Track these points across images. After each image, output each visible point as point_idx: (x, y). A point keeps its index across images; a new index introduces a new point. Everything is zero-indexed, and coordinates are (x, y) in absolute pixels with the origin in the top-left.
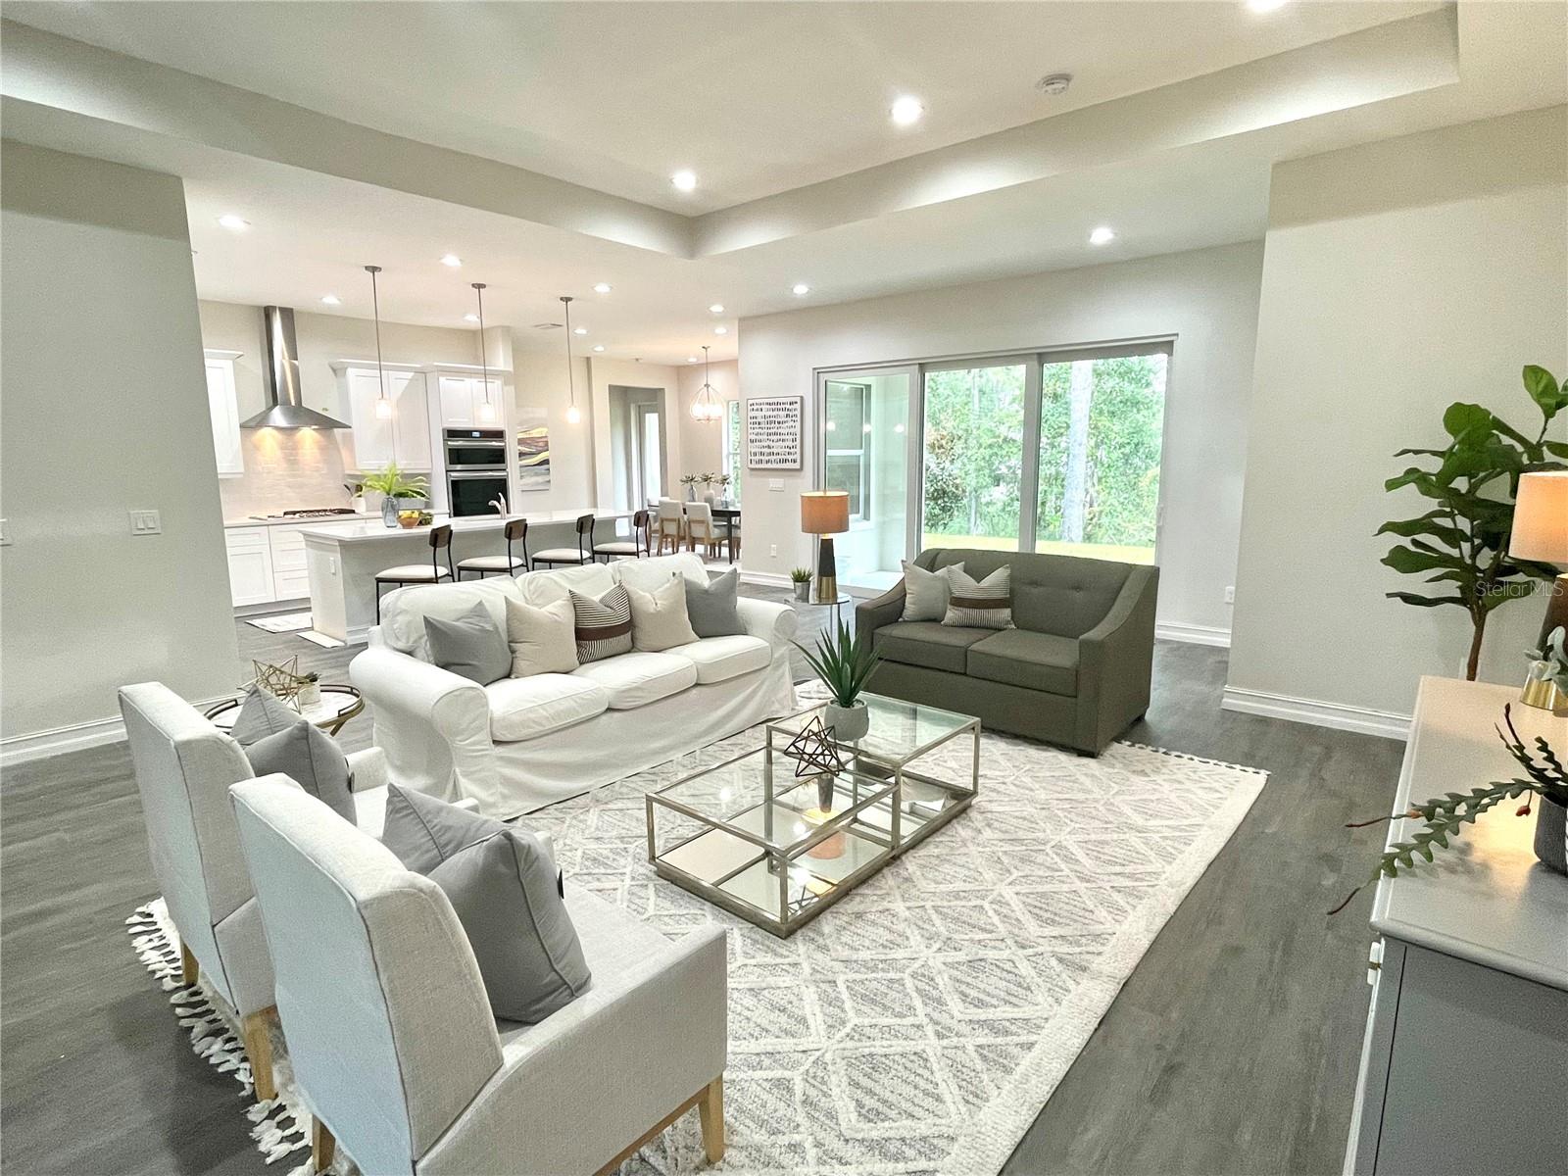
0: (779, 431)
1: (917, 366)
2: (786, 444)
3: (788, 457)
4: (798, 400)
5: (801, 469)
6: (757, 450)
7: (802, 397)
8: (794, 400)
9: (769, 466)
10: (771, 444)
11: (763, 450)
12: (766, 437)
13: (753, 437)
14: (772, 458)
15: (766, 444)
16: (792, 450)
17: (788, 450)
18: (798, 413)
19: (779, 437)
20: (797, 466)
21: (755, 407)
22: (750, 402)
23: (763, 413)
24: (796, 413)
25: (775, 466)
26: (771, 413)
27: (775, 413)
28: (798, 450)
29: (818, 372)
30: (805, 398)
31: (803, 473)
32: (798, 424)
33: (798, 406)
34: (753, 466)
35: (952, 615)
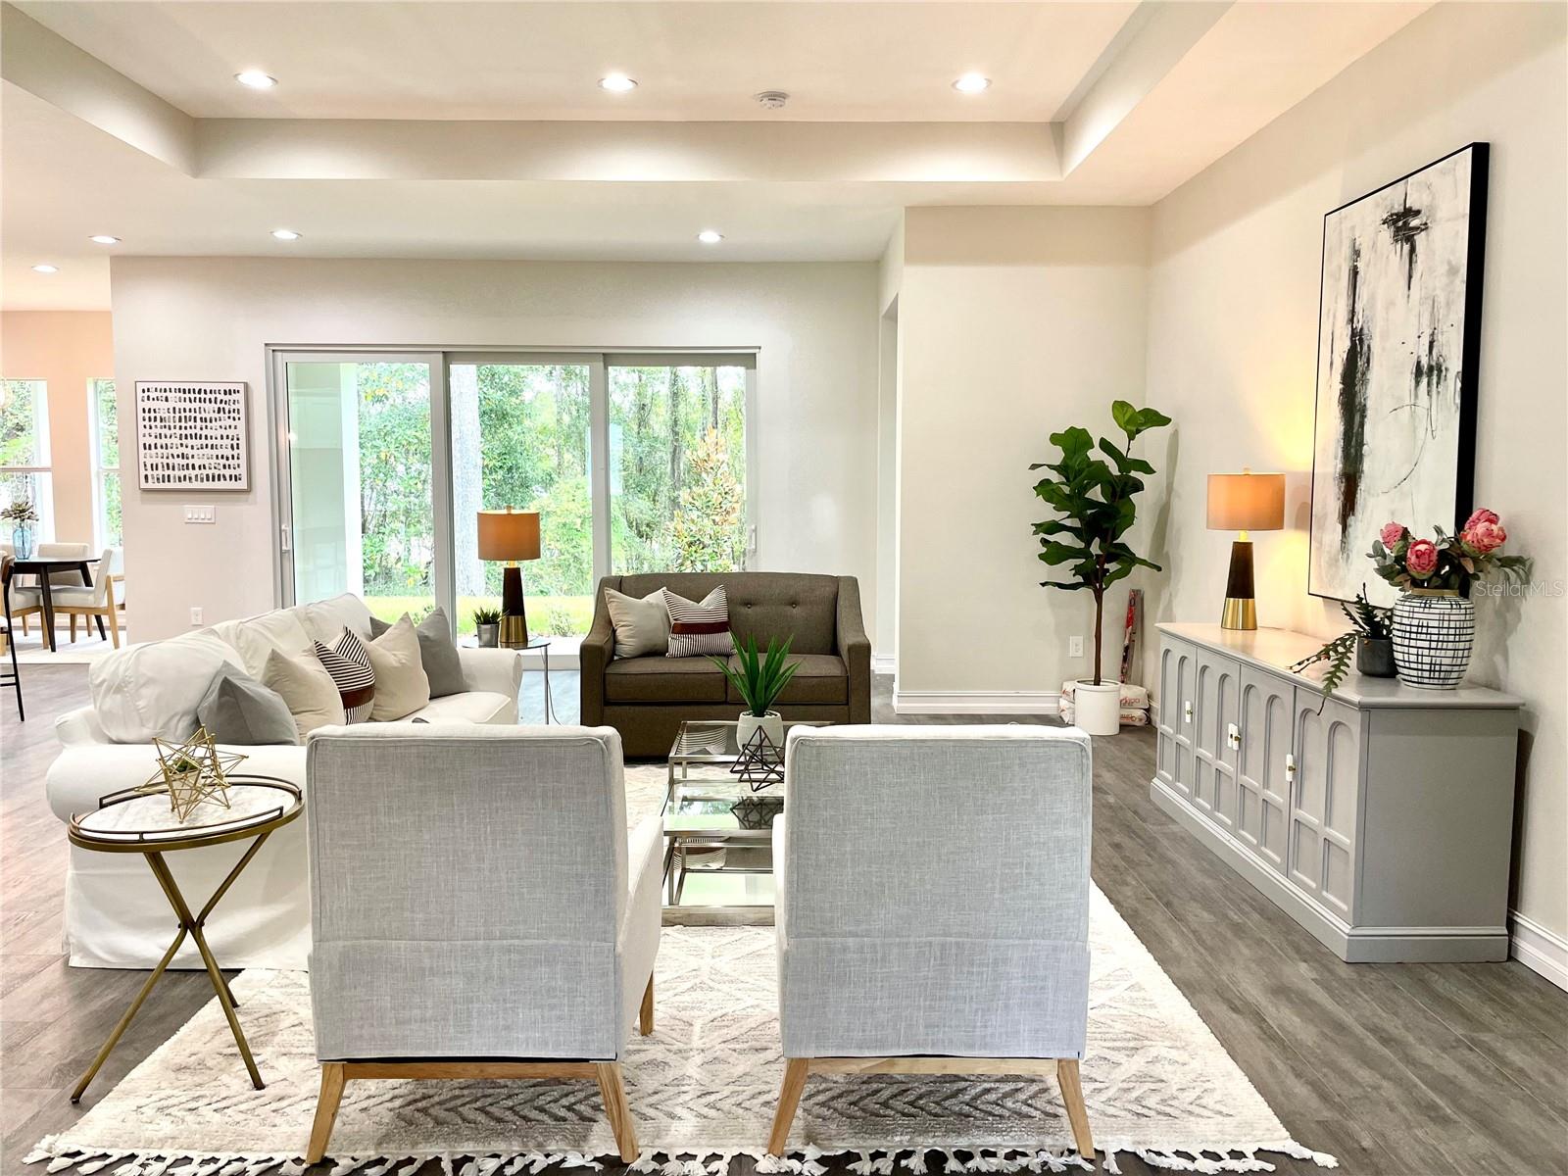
0: (204, 432)
1: (441, 355)
2: (220, 452)
3: (222, 472)
4: (241, 388)
5: (249, 490)
6: (159, 461)
7: (246, 385)
8: (232, 387)
9: (185, 485)
10: (188, 451)
11: (171, 461)
12: (177, 441)
13: (151, 441)
14: (192, 473)
15: (176, 452)
16: (231, 462)
17: (223, 462)
18: (241, 406)
19: (204, 441)
20: (242, 485)
21: (153, 395)
22: (146, 386)
23: (171, 405)
24: (236, 407)
25: (196, 485)
26: (188, 405)
27: (194, 405)
28: (243, 461)
29: (274, 349)
30: (251, 384)
31: (251, 496)
32: (241, 424)
33: (240, 397)
34: (150, 485)
35: (677, 644)
